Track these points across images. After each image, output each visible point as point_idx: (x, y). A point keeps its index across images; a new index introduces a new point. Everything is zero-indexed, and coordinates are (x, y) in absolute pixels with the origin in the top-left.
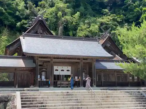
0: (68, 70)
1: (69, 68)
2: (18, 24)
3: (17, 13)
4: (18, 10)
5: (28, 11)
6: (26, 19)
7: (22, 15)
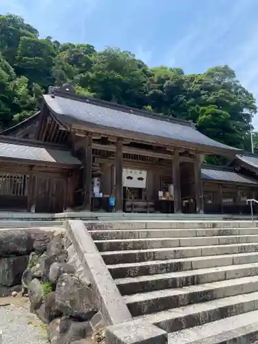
0: (140, 179)
1: (144, 174)
2: (16, 116)
3: (16, 100)
4: (16, 96)
5: (33, 99)
6: (28, 109)
7: (24, 103)
